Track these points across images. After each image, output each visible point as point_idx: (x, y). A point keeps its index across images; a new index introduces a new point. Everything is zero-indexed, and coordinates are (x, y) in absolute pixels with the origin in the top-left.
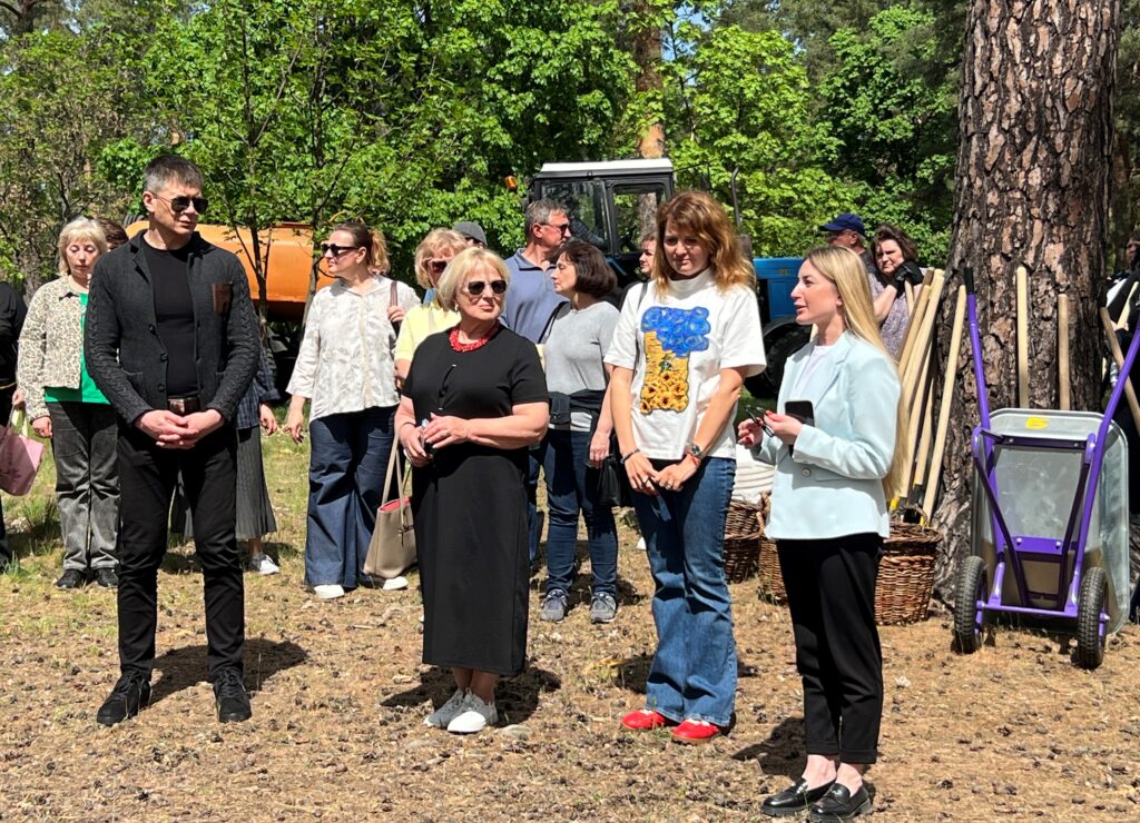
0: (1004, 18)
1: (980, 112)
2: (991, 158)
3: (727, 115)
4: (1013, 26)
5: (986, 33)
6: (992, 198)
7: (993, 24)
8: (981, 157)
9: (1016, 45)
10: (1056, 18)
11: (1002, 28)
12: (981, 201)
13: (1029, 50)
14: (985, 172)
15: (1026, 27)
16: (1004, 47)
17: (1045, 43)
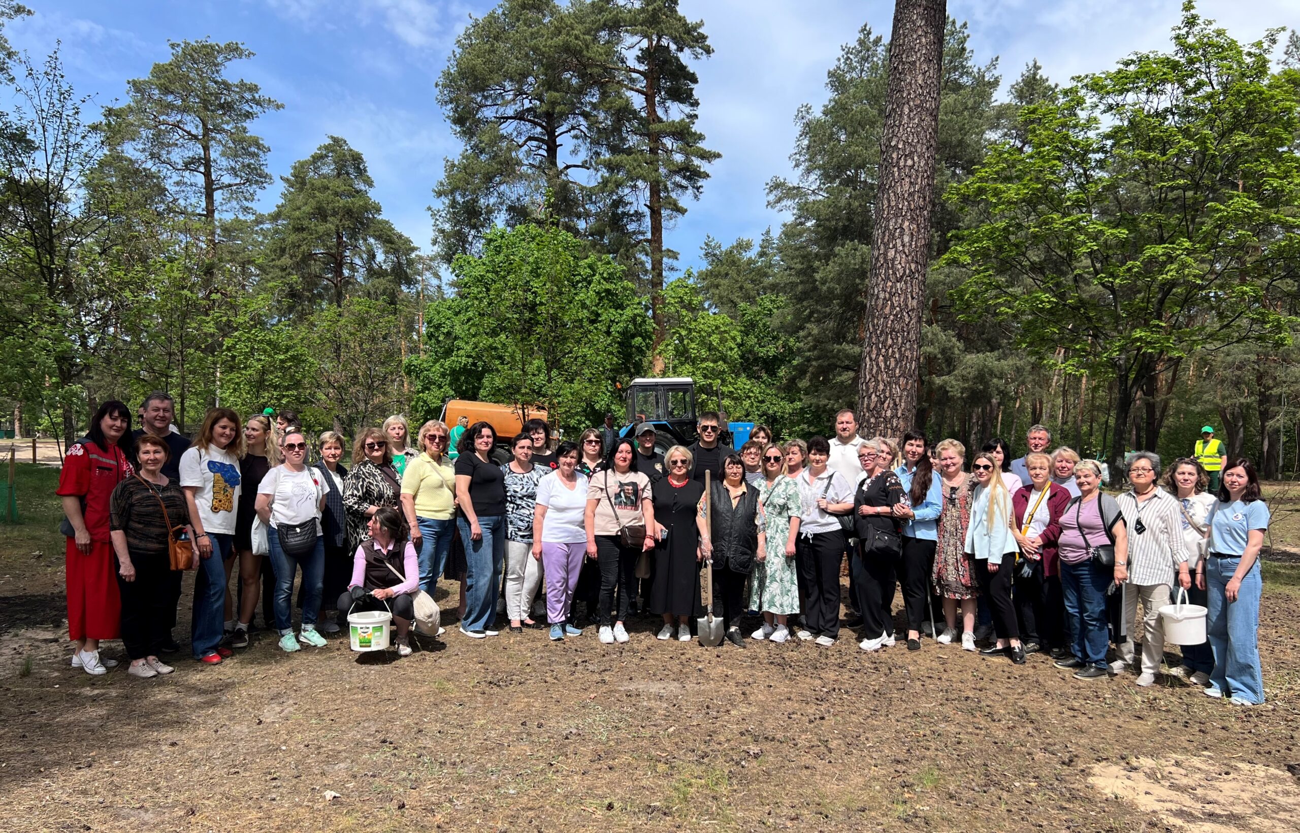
0: (878, 355)
1: (868, 388)
2: (872, 406)
3: (704, 353)
4: (881, 358)
5: (871, 359)
6: (872, 420)
7: (874, 356)
8: (868, 405)
9: (882, 365)
10: (897, 356)
11: (877, 358)
12: (868, 421)
13: (887, 367)
14: (869, 410)
15: (886, 358)
16: (878, 365)
17: (893, 365)
